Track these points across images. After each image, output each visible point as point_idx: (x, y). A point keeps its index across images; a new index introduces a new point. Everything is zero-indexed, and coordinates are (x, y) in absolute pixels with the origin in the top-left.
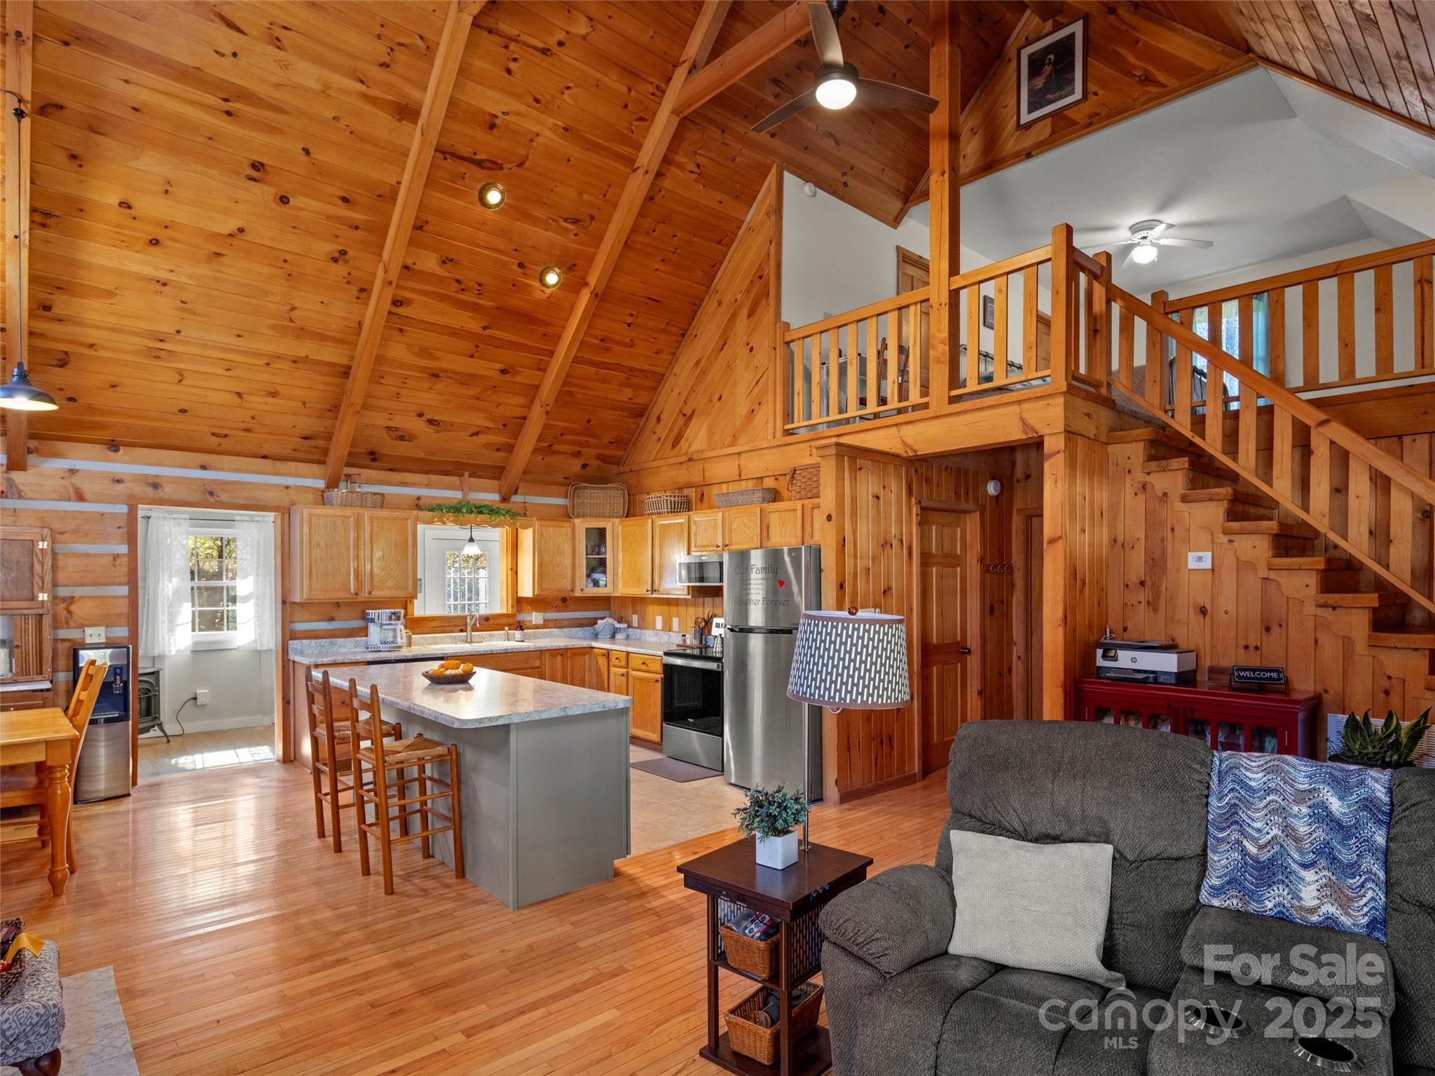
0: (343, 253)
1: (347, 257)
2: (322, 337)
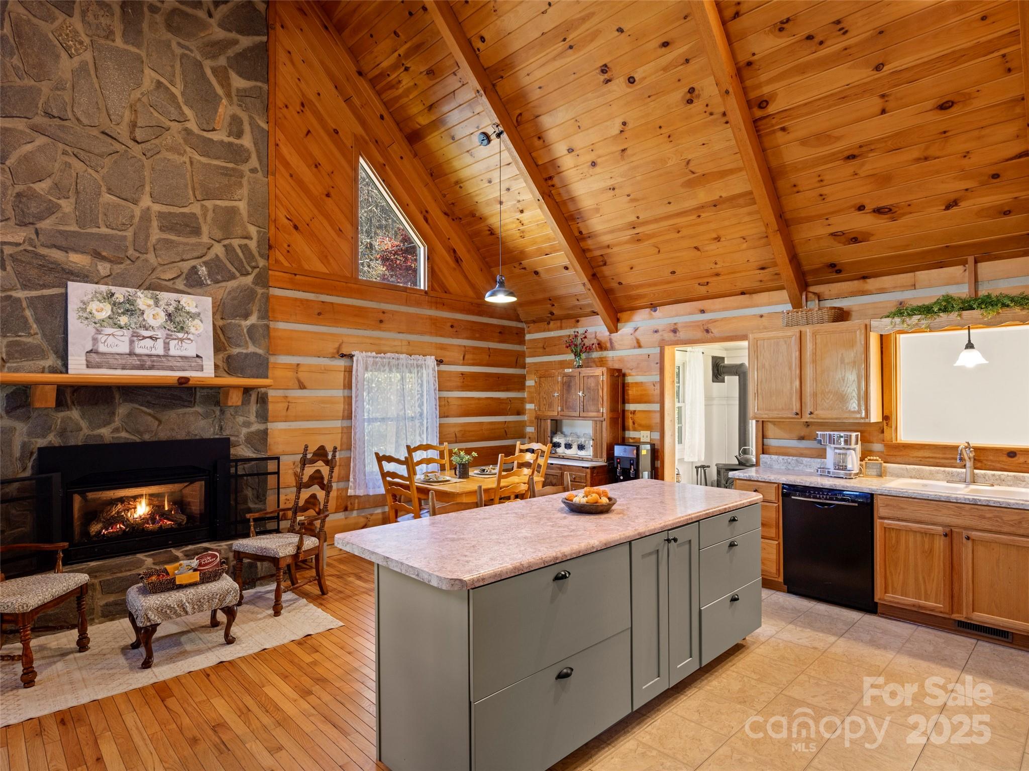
0: (692, 90)
1: (696, 92)
2: (723, 174)
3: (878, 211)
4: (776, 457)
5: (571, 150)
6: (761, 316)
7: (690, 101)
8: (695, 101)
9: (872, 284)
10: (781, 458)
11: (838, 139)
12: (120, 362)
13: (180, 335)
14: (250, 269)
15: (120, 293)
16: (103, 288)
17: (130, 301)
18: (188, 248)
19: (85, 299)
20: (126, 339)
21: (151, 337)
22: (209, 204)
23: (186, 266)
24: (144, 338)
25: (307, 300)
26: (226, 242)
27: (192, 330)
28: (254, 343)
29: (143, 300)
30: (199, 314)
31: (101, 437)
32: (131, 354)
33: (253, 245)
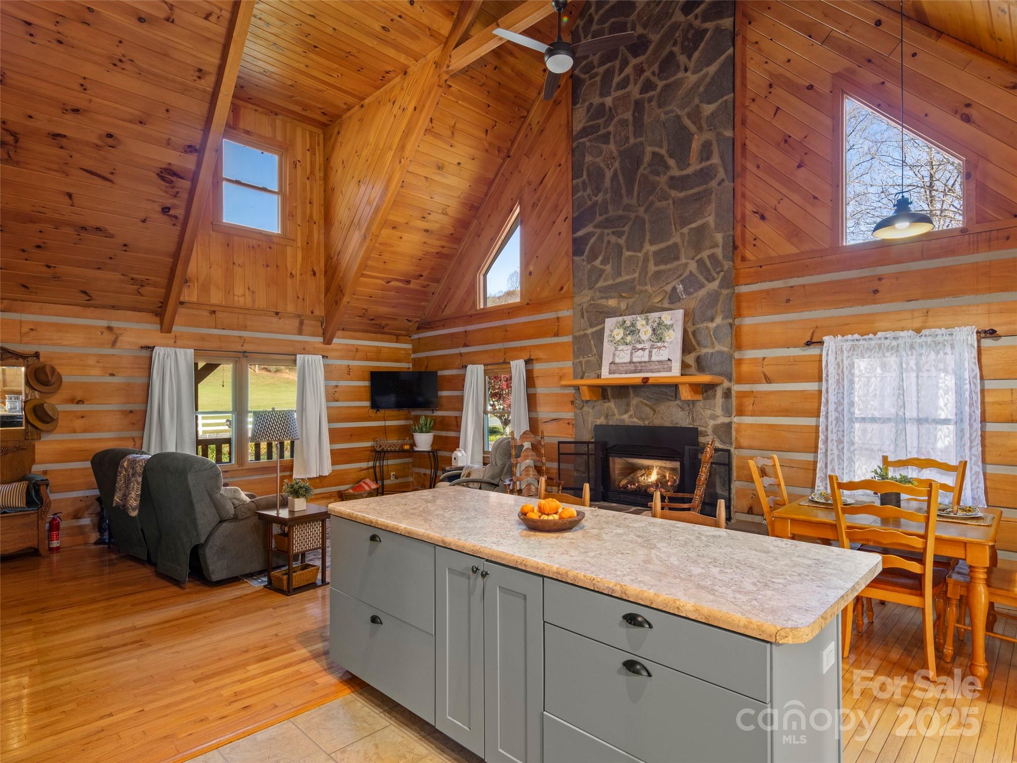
12: (626, 368)
13: (659, 344)
14: (715, 275)
15: (628, 319)
16: (620, 319)
17: (633, 325)
18: (671, 273)
19: (612, 328)
20: (629, 352)
21: (642, 349)
22: (685, 230)
23: (669, 288)
24: (639, 349)
26: (698, 257)
27: (667, 339)
28: (719, 342)
29: (640, 322)
30: (672, 325)
32: (631, 362)
33: (719, 251)
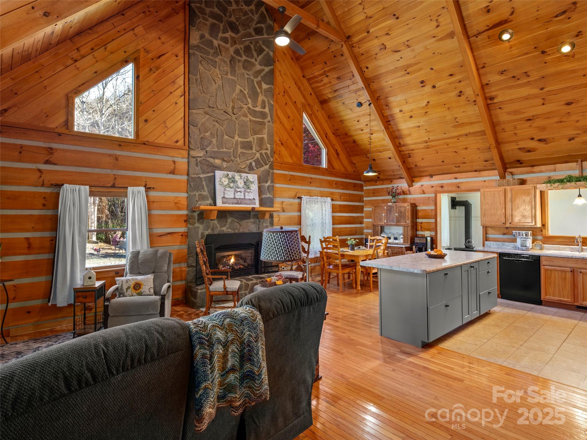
0: (461, 92)
1: (463, 93)
2: (471, 123)
3: (540, 140)
4: (493, 242)
5: (401, 111)
6: (485, 181)
7: (460, 96)
8: (462, 96)
9: (536, 169)
10: (495, 243)
11: (524, 113)
12: (232, 201)
13: (248, 190)
14: (268, 162)
15: (231, 174)
16: (226, 173)
17: (233, 178)
18: (249, 155)
19: (221, 177)
20: (233, 192)
21: (240, 192)
22: (255, 137)
23: (248, 162)
24: (238, 192)
25: (286, 174)
26: (260, 152)
27: (252, 188)
28: (269, 193)
29: (237, 177)
30: (253, 182)
31: (223, 231)
32: (235, 198)
33: (269, 152)
